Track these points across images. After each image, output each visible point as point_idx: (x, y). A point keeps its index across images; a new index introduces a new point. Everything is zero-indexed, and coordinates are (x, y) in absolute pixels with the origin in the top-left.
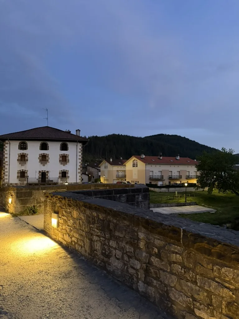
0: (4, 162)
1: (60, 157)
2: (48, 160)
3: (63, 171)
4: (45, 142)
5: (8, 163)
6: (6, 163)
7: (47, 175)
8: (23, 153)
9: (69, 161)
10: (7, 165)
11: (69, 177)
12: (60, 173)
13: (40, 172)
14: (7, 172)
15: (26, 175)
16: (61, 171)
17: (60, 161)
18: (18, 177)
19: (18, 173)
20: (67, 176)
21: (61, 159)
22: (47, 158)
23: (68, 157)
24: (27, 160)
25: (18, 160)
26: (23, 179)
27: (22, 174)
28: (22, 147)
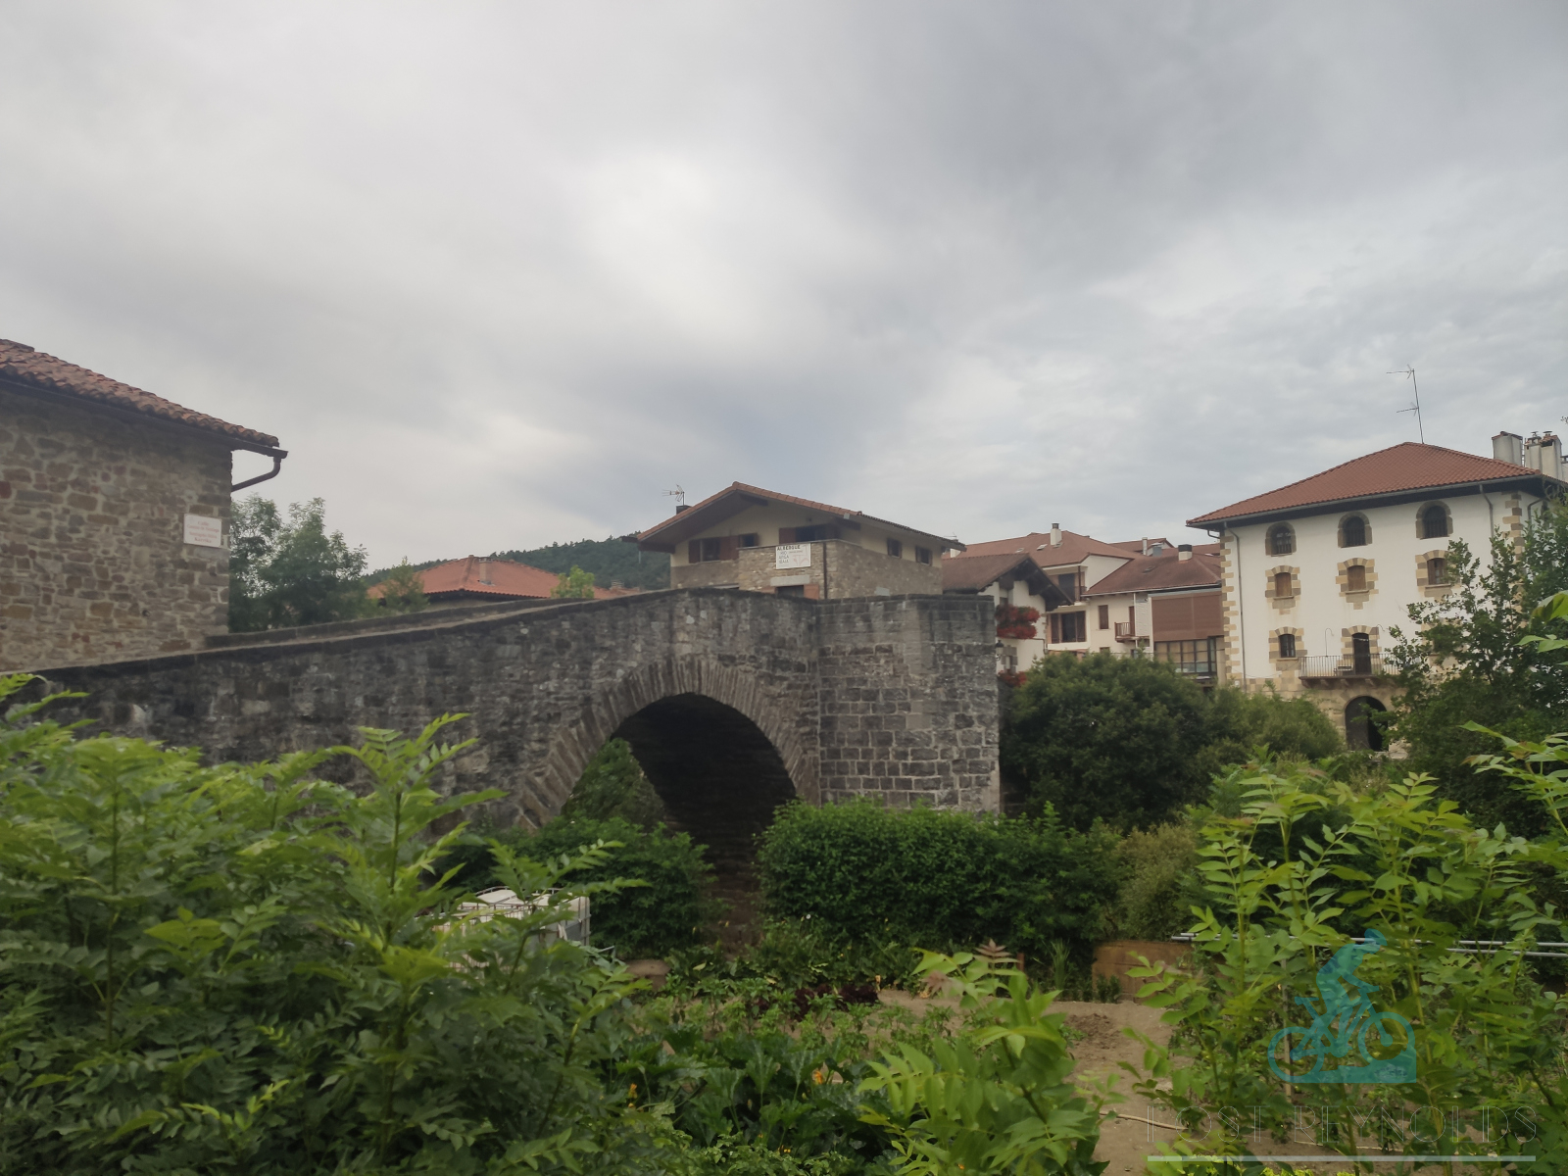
0: (1225, 604)
1: (1420, 566)
2: (1371, 585)
4: (1355, 513)
5: (1237, 609)
6: (1232, 609)
7: (1374, 643)
8: (1282, 567)
10: (1235, 613)
13: (1345, 632)
14: (1236, 639)
15: (1298, 646)
17: (1420, 582)
18: (1272, 655)
19: (1271, 640)
21: (1425, 574)
22: (1368, 577)
24: (1298, 591)
25: (1268, 594)
26: (1289, 662)
27: (1286, 645)
28: (1280, 544)
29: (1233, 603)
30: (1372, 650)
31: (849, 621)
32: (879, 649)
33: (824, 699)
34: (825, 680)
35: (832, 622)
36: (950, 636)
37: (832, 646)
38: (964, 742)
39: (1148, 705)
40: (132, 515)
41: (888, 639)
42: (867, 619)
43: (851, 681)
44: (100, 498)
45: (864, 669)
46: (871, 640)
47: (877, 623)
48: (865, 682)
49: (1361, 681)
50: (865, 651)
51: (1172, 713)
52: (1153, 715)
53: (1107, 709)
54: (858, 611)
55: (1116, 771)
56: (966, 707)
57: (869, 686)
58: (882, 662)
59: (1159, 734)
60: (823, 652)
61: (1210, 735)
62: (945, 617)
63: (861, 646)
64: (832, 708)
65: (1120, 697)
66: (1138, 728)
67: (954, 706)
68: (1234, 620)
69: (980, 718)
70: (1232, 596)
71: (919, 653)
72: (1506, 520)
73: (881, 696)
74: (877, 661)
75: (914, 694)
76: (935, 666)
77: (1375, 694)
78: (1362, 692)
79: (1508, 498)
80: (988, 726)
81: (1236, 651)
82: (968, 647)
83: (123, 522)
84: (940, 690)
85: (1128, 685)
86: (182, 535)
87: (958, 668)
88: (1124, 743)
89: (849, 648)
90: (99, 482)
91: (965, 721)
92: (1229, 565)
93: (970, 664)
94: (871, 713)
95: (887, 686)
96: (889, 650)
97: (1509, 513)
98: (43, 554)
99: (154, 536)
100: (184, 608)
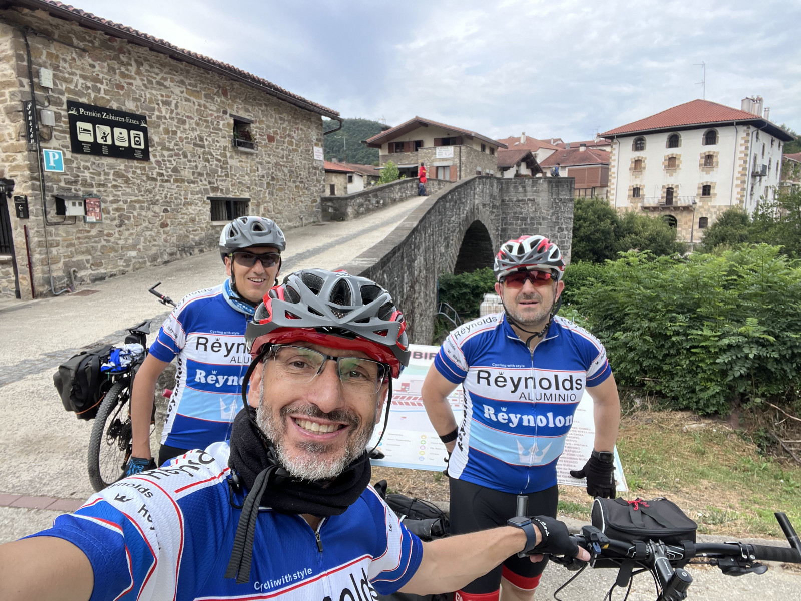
0: (610, 173)
1: (702, 158)
2: (678, 166)
3: (705, 184)
4: (675, 133)
5: (615, 175)
6: (613, 175)
7: (676, 192)
8: (638, 157)
9: (717, 165)
10: (614, 178)
11: (715, 195)
12: (699, 188)
13: (664, 187)
14: (613, 189)
15: (641, 193)
16: (702, 184)
17: (700, 165)
18: (629, 196)
19: (629, 190)
20: (711, 192)
21: (703, 161)
22: (677, 162)
23: (717, 156)
24: (644, 168)
25: (630, 169)
26: (637, 199)
27: (636, 192)
28: (639, 146)
29: (614, 173)
30: (675, 195)
31: (515, 188)
32: (529, 200)
33: (502, 220)
34: (503, 213)
35: (508, 188)
36: (558, 194)
37: (507, 198)
38: (560, 238)
39: (602, 220)
40: (302, 148)
41: (533, 195)
42: (524, 187)
43: (515, 213)
44: (294, 141)
45: (521, 208)
46: (525, 196)
47: (529, 189)
48: (521, 213)
49: (668, 208)
50: (522, 200)
51: (612, 224)
52: (606, 225)
53: (585, 222)
54: (520, 184)
55: (587, 248)
56: (562, 224)
57: (523, 215)
58: (530, 205)
59: (605, 233)
60: (503, 201)
61: (625, 233)
62: (557, 186)
63: (520, 198)
64: (506, 224)
65: (592, 217)
66: (599, 230)
67: (557, 223)
68: (613, 181)
69: (566, 228)
70: (613, 170)
71: (546, 202)
72: (743, 138)
73: (528, 220)
74: (528, 204)
75: (543, 219)
76: (552, 207)
77: (673, 214)
78: (668, 213)
79: (745, 128)
80: (569, 231)
81: (613, 194)
82: (565, 199)
83: (300, 151)
84: (554, 217)
85: (595, 213)
86: (313, 155)
87: (560, 208)
88: (592, 236)
89: (515, 199)
90: (294, 134)
91: (561, 230)
92: (614, 155)
93: (565, 206)
94: (524, 226)
95: (531, 215)
96: (533, 200)
97: (745, 135)
98: (284, 166)
99: (307, 156)
100: (315, 186)
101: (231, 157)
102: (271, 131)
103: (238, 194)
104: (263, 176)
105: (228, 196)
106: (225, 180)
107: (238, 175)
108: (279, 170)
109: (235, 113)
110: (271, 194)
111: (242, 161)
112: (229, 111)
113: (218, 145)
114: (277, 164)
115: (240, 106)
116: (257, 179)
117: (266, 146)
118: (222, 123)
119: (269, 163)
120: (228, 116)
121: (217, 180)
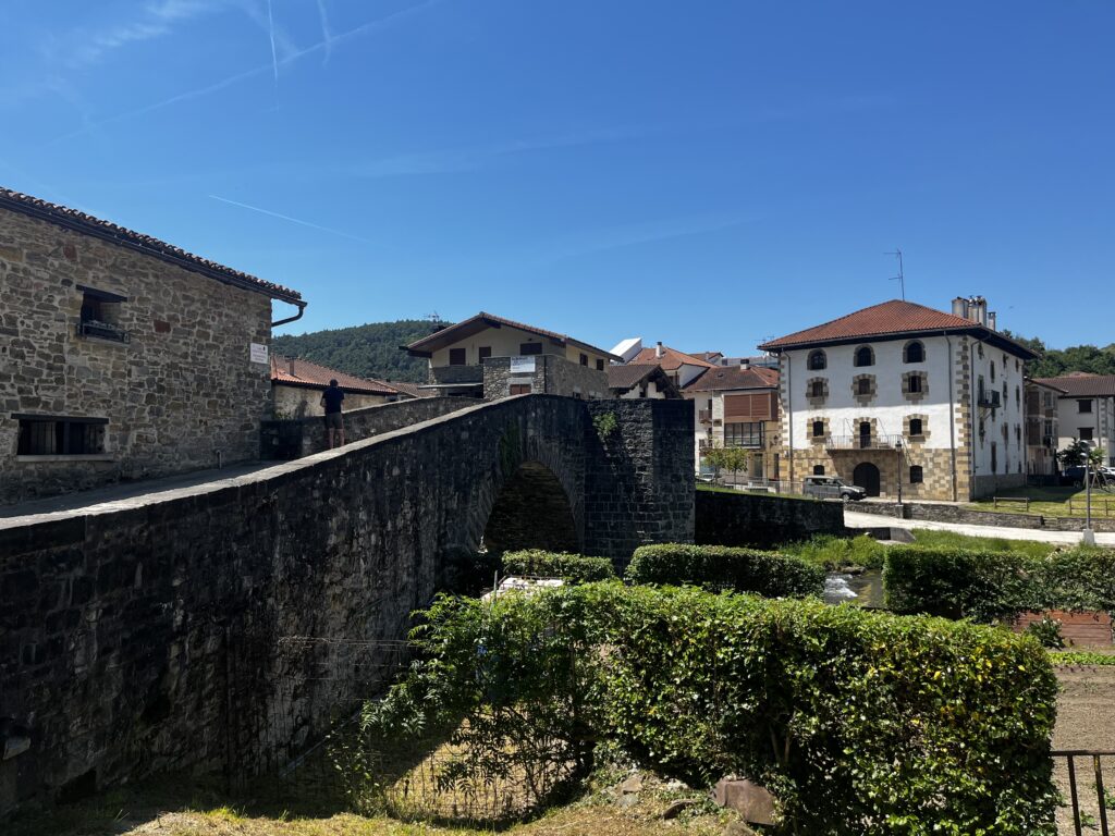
0: (779, 400)
1: (904, 380)
2: (874, 392)
3: (913, 418)
4: (865, 345)
5: (787, 403)
6: (784, 404)
7: (874, 428)
8: (817, 378)
9: (927, 391)
10: (786, 407)
11: (929, 433)
12: (905, 424)
14: (786, 423)
15: (825, 429)
16: (909, 417)
17: (904, 391)
18: (809, 434)
19: (808, 425)
20: (923, 430)
21: (907, 385)
22: (872, 387)
23: (925, 379)
24: (827, 394)
25: (807, 395)
26: (820, 439)
27: (818, 428)
28: (817, 363)
29: (785, 400)
30: (872, 433)
36: (669, 425)
40: (226, 343)
43: (606, 452)
44: (212, 333)
48: (615, 453)
49: (865, 452)
54: (612, 409)
56: (677, 470)
57: (618, 456)
60: (587, 433)
62: (667, 413)
64: (593, 469)
68: (785, 412)
69: (685, 476)
70: (784, 396)
71: (651, 436)
72: (958, 353)
76: (661, 444)
77: (872, 462)
78: (865, 459)
79: (960, 339)
80: (689, 481)
81: (786, 431)
83: (222, 348)
84: (664, 459)
86: (249, 356)
90: (211, 323)
91: (677, 478)
92: (783, 375)
93: (680, 443)
94: (620, 472)
96: (632, 433)
97: (960, 348)
98: (185, 369)
99: (237, 356)
100: (249, 403)
101: (73, 351)
102: (164, 316)
103: (81, 411)
104: (141, 385)
105: (59, 414)
106: (55, 389)
107: (84, 381)
108: (177, 375)
109: (88, 284)
110: (156, 412)
111: (96, 359)
112: (76, 281)
113: (46, 332)
114: (172, 366)
115: (101, 275)
116: (126, 387)
117: (151, 337)
118: (58, 298)
119: (156, 363)
120: (73, 288)
121: (37, 388)
